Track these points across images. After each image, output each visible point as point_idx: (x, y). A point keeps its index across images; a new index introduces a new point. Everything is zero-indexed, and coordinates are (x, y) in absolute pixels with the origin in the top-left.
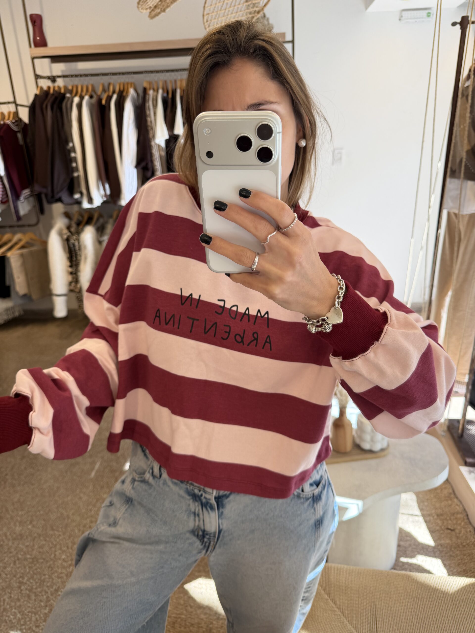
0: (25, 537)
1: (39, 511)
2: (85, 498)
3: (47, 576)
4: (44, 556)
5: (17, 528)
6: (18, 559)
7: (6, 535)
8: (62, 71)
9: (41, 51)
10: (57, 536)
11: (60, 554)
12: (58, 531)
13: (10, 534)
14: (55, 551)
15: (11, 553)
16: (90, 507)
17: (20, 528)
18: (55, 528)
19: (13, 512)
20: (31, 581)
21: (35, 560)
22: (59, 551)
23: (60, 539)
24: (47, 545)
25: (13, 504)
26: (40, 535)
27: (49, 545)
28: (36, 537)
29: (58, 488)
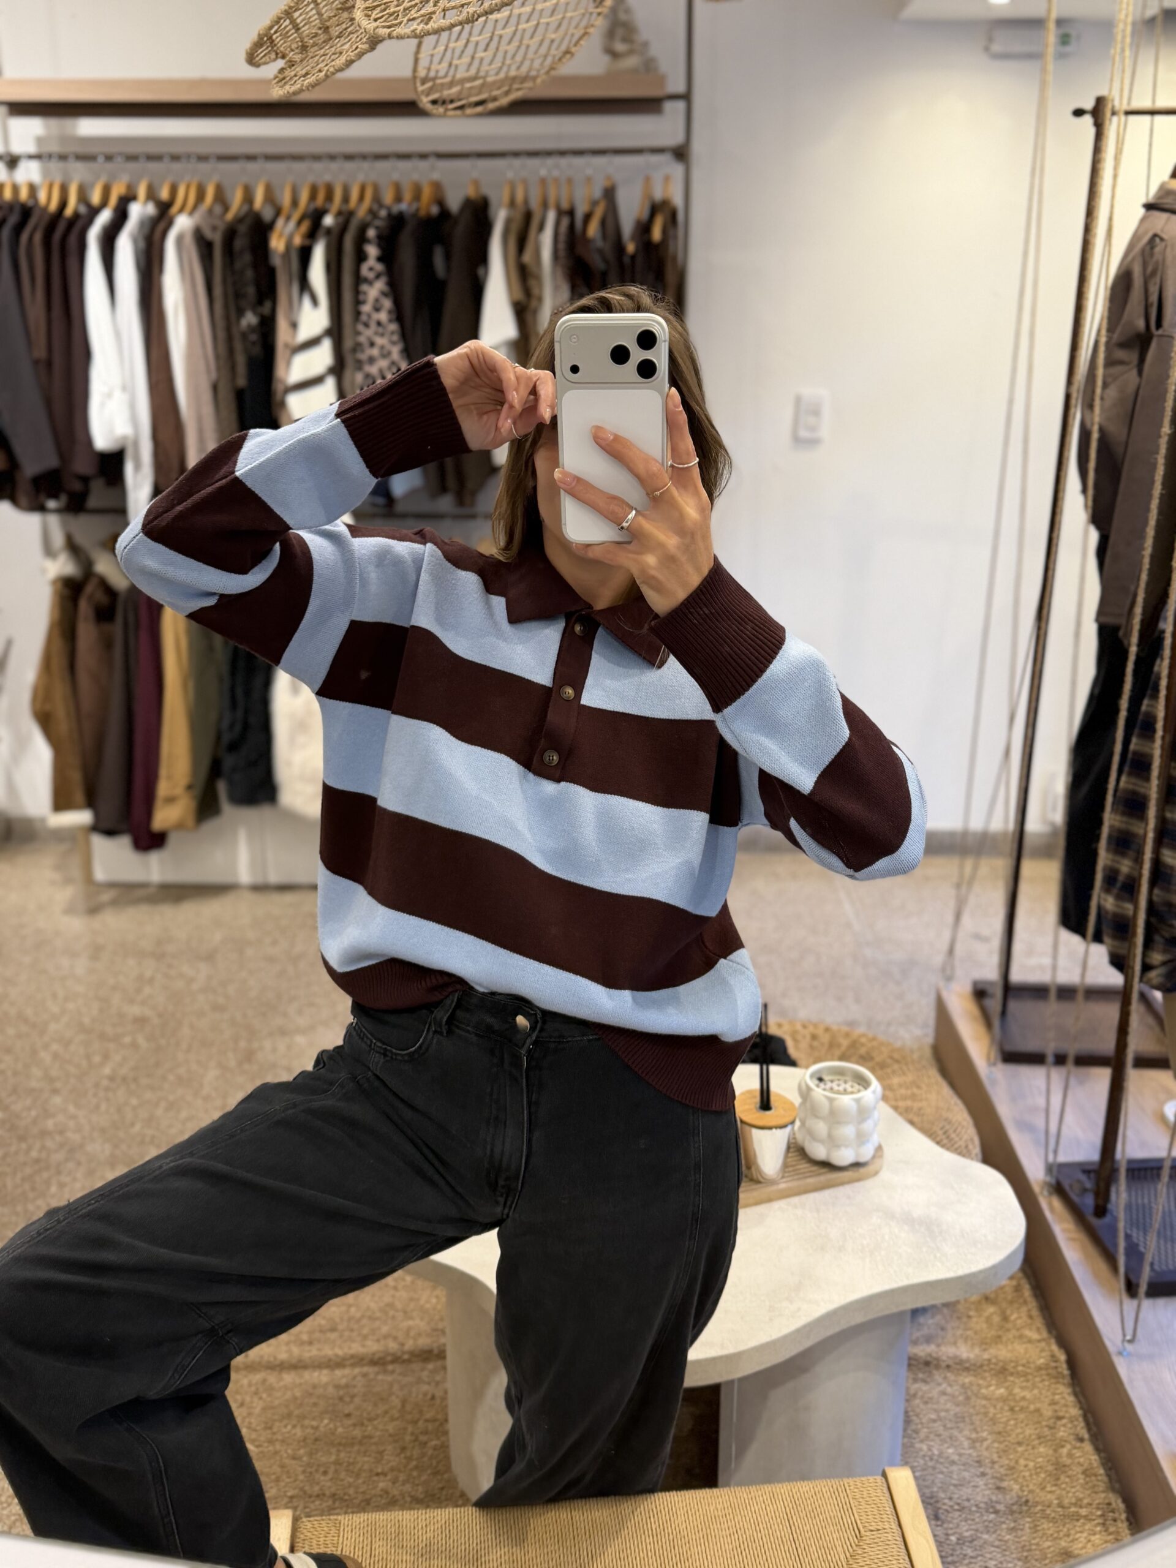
8: (39, 139)
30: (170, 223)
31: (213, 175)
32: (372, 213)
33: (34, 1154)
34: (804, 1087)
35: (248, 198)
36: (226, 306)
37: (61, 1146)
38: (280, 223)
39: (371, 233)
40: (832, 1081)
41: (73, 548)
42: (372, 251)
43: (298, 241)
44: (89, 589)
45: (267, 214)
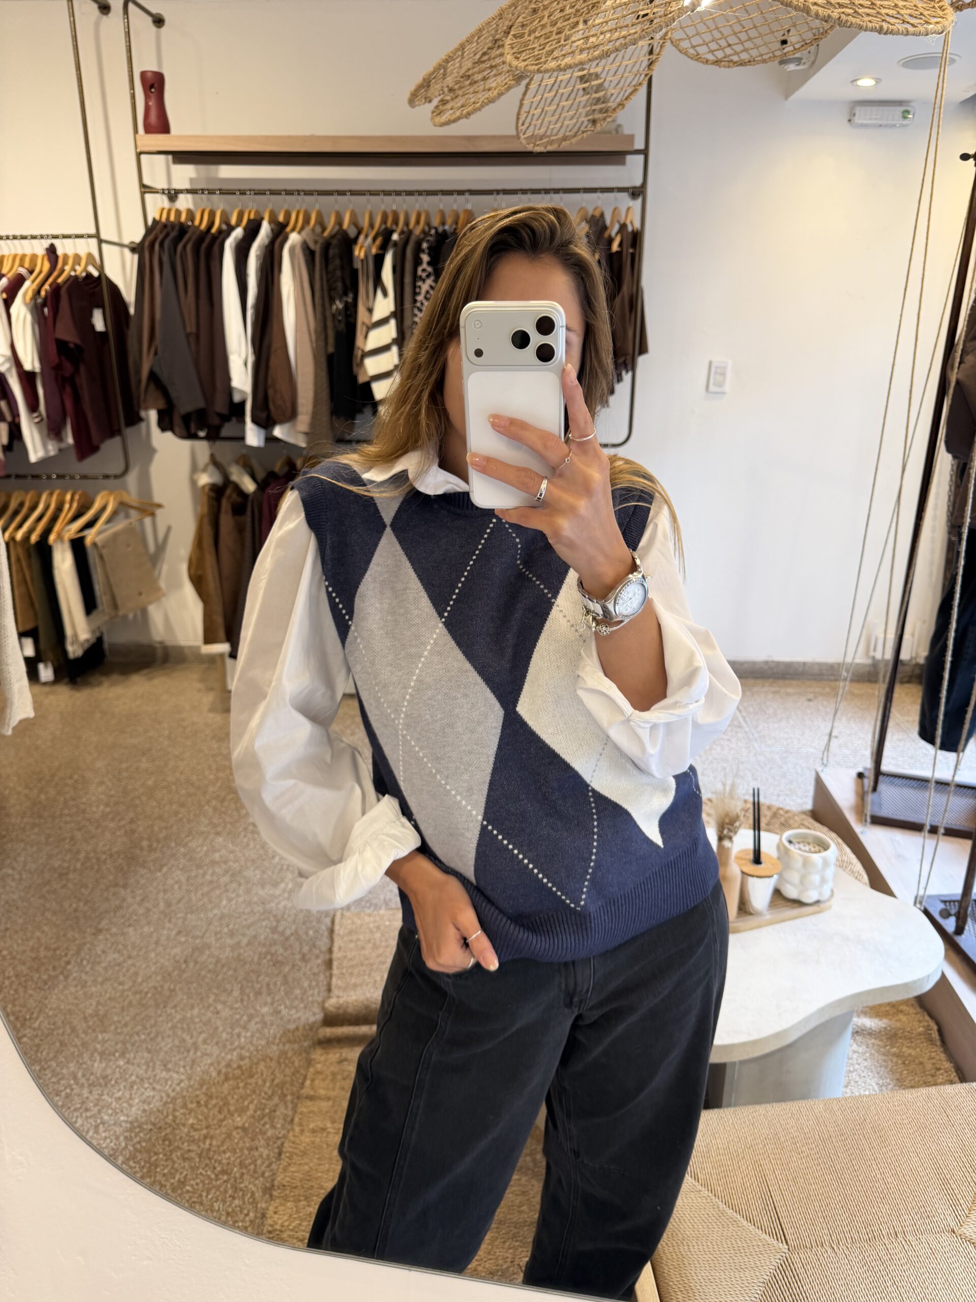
0: (113, 1082)
1: (137, 1034)
2: (226, 1013)
3: (161, 1156)
4: (153, 1119)
5: (96, 1065)
6: (103, 1123)
7: (75, 1078)
8: (191, 180)
9: (158, 141)
10: (176, 1082)
11: (184, 1114)
12: (177, 1072)
13: (84, 1076)
14: (175, 1110)
15: (87, 1110)
16: (236, 1031)
17: (104, 1065)
18: (170, 1066)
19: (85, 1033)
20: (131, 1163)
21: (135, 1124)
22: (182, 1111)
23: (182, 1089)
24: (157, 1097)
25: (85, 1018)
26: (142, 1080)
27: (162, 1098)
28: (134, 1083)
29: (172, 991)
30: (286, 239)
31: (316, 204)
32: (423, 232)
33: (208, 877)
34: (782, 847)
35: (340, 223)
36: (323, 297)
37: (227, 871)
38: (362, 238)
39: (425, 245)
40: (799, 843)
41: (214, 461)
42: (425, 258)
43: (374, 251)
44: (229, 491)
45: (352, 233)
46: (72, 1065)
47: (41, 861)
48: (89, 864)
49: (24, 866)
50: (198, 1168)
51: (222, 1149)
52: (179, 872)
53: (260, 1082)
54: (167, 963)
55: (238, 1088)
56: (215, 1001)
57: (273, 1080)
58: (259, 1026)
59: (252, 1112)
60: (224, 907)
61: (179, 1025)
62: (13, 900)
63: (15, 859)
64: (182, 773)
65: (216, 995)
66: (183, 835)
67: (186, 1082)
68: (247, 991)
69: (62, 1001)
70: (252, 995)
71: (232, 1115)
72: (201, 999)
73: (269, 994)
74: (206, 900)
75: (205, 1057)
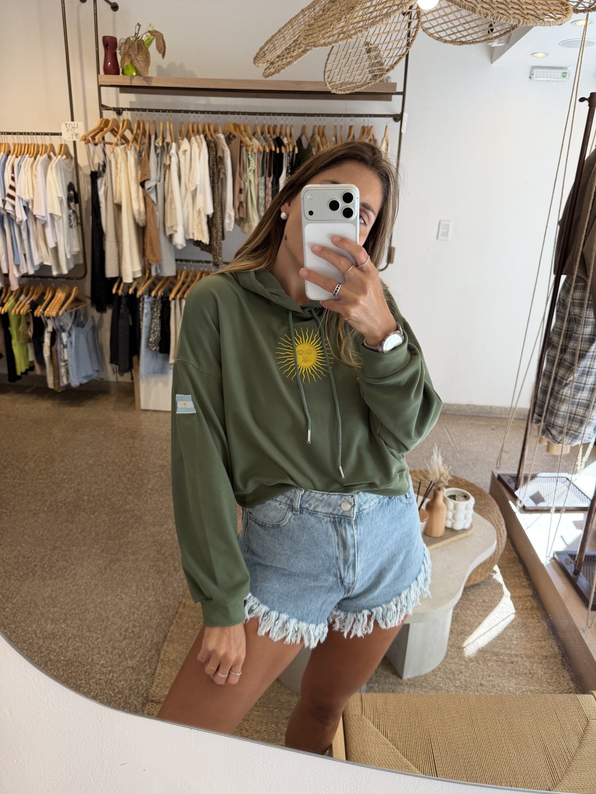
0: (58, 637)
1: (74, 609)
2: (127, 600)
3: (83, 681)
4: (80, 660)
5: (48, 626)
6: (50, 660)
7: (35, 633)
8: (131, 103)
9: (112, 79)
10: (95, 638)
11: (99, 658)
12: (96, 633)
13: (41, 632)
14: (93, 655)
15: (41, 652)
16: (133, 610)
17: (53, 626)
18: (91, 629)
19: (44, 608)
21: (69, 662)
22: (97, 656)
23: (98, 643)
24: (83, 647)
25: (44, 599)
26: (75, 636)
27: (86, 647)
28: (70, 638)
29: (96, 585)
33: (122, 519)
37: (133, 516)
46: (34, 626)
47: (23, 506)
48: (52, 508)
49: (14, 508)
50: (105, 689)
51: (119, 679)
52: (104, 516)
53: (144, 641)
54: (94, 569)
55: (131, 644)
56: (120, 592)
57: (152, 641)
58: (146, 608)
59: (138, 658)
60: (130, 538)
61: (99, 605)
62: (6, 528)
63: (8, 503)
64: (110, 457)
65: (122, 589)
66: (108, 494)
67: (101, 639)
68: (141, 587)
69: (31, 588)
70: (143, 590)
71: (127, 660)
72: (113, 591)
73: (153, 590)
74: (119, 532)
75: (113, 625)
